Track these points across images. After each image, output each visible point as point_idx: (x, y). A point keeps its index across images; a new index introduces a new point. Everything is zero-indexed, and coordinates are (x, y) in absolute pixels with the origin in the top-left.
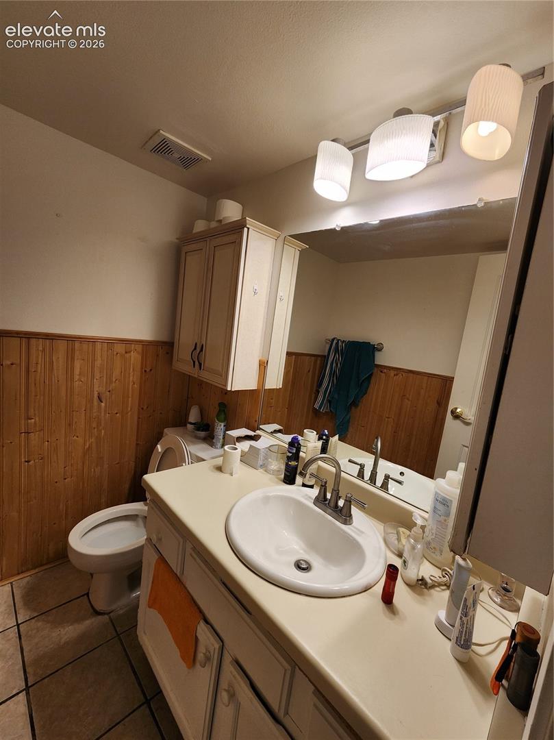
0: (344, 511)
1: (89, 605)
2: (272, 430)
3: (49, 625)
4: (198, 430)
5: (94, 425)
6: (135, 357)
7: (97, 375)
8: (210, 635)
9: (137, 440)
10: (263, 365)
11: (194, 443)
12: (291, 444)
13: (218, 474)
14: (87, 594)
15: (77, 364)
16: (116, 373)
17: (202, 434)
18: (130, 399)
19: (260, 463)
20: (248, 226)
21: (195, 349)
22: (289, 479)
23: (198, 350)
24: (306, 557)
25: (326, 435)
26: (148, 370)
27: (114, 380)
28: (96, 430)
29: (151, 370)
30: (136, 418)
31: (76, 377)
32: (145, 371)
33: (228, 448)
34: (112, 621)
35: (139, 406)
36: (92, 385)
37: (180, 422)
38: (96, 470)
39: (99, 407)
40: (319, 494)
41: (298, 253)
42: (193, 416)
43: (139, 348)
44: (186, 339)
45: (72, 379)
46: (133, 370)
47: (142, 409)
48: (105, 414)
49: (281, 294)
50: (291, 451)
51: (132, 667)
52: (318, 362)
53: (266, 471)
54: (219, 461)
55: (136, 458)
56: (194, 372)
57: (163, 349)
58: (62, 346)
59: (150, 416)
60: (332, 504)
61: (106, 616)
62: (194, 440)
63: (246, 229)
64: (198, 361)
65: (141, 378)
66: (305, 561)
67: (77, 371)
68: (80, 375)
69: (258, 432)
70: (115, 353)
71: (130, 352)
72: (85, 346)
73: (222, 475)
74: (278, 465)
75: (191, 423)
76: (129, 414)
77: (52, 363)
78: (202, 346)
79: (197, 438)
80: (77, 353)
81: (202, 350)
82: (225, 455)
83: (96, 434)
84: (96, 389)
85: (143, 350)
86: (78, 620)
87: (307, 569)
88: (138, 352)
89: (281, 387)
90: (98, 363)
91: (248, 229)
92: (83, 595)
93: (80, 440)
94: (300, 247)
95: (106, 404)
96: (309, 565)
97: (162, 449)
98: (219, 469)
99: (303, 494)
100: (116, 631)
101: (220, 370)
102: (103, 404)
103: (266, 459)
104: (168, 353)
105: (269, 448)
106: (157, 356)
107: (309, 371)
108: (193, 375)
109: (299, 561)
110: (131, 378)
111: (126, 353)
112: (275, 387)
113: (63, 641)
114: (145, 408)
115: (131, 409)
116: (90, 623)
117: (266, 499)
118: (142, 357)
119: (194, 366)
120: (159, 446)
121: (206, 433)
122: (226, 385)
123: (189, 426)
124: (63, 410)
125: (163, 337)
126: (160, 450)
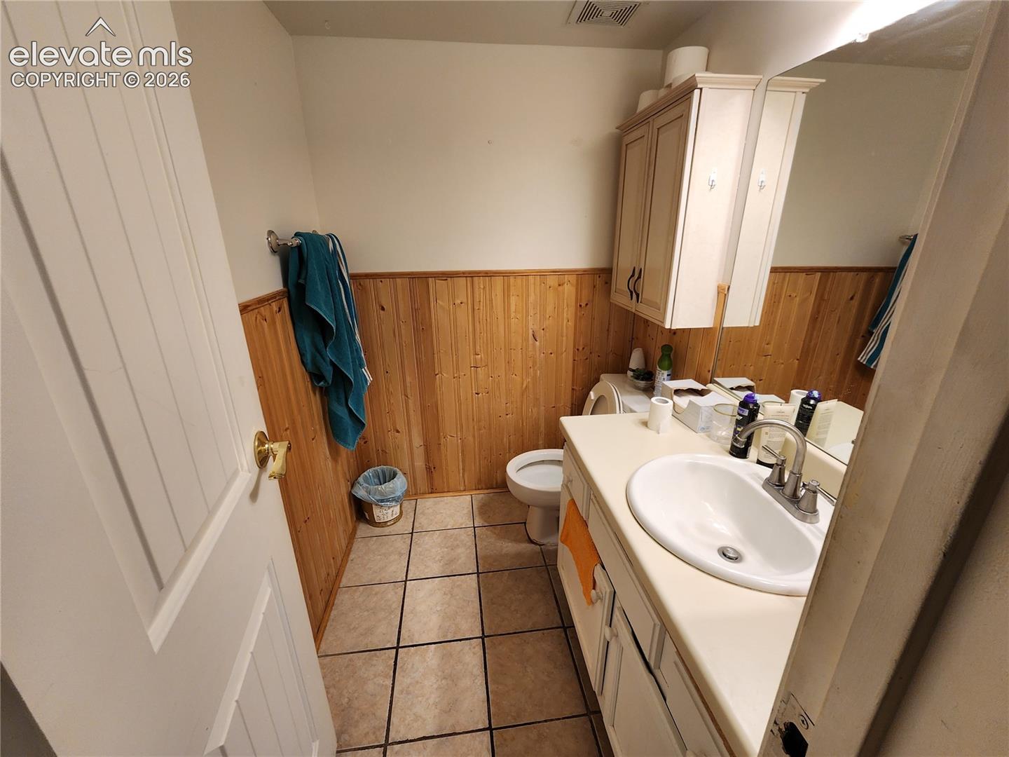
0: (803, 504)
1: (525, 533)
2: (734, 386)
3: (495, 536)
4: (637, 378)
5: (531, 365)
6: (569, 290)
7: (531, 312)
8: (603, 579)
9: (573, 385)
10: (723, 293)
11: (631, 393)
12: (744, 404)
13: (643, 429)
14: (525, 523)
15: (513, 300)
16: (550, 309)
17: (642, 384)
18: (564, 338)
19: (702, 424)
20: (699, 86)
21: (633, 275)
22: (740, 452)
23: (636, 276)
24: (739, 547)
25: (814, 398)
26: (583, 305)
27: (548, 317)
28: (532, 369)
29: (587, 304)
30: (571, 360)
31: (513, 315)
32: (580, 306)
33: (656, 400)
34: (542, 552)
35: (574, 347)
36: (527, 321)
37: (619, 367)
38: (534, 411)
39: (534, 345)
40: (772, 474)
41: (801, 100)
42: (636, 361)
43: (573, 278)
44: (625, 263)
45: (509, 317)
46: (567, 306)
47: (578, 350)
48: (540, 354)
49: (763, 178)
50: (741, 412)
51: (555, 594)
52: (877, 280)
53: (709, 436)
54: (645, 416)
55: (572, 404)
56: (632, 306)
57: (601, 277)
58: (499, 281)
59: (587, 359)
60: (788, 490)
61: (538, 546)
62: (631, 389)
63: (697, 92)
64: (635, 293)
65: (576, 313)
66: (735, 550)
67: (513, 308)
68: (515, 312)
69: (710, 386)
70: (548, 287)
71: (563, 284)
72: (519, 280)
73: (647, 430)
74: (726, 431)
75: (633, 371)
76: (564, 354)
77: (491, 300)
78: (641, 269)
79: (637, 388)
80: (512, 288)
81: (639, 277)
82: (652, 409)
83: (532, 375)
84: (531, 326)
85: (577, 281)
86: (517, 541)
87: (736, 558)
88: (572, 285)
89: (757, 324)
90: (532, 298)
91: (701, 89)
92: (522, 523)
93: (518, 379)
94: (806, 87)
95: (540, 342)
96: (740, 555)
97: (595, 396)
98: (645, 424)
99: (752, 472)
100: (545, 561)
101: (658, 301)
102: (538, 343)
103: (710, 419)
104: (606, 283)
105: (716, 408)
106: (594, 287)
107: (852, 298)
108: (629, 309)
109: (726, 548)
110: (565, 315)
111: (559, 285)
112: (747, 325)
113: (504, 551)
114: (581, 349)
115: (566, 349)
116: (525, 547)
117: (694, 468)
118: (577, 289)
119: (632, 299)
120: (592, 393)
121: (646, 382)
122: (663, 322)
123: (630, 373)
124: (503, 349)
125: (601, 264)
126: (593, 398)
